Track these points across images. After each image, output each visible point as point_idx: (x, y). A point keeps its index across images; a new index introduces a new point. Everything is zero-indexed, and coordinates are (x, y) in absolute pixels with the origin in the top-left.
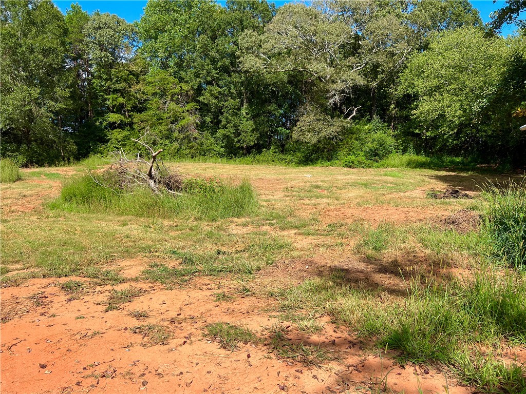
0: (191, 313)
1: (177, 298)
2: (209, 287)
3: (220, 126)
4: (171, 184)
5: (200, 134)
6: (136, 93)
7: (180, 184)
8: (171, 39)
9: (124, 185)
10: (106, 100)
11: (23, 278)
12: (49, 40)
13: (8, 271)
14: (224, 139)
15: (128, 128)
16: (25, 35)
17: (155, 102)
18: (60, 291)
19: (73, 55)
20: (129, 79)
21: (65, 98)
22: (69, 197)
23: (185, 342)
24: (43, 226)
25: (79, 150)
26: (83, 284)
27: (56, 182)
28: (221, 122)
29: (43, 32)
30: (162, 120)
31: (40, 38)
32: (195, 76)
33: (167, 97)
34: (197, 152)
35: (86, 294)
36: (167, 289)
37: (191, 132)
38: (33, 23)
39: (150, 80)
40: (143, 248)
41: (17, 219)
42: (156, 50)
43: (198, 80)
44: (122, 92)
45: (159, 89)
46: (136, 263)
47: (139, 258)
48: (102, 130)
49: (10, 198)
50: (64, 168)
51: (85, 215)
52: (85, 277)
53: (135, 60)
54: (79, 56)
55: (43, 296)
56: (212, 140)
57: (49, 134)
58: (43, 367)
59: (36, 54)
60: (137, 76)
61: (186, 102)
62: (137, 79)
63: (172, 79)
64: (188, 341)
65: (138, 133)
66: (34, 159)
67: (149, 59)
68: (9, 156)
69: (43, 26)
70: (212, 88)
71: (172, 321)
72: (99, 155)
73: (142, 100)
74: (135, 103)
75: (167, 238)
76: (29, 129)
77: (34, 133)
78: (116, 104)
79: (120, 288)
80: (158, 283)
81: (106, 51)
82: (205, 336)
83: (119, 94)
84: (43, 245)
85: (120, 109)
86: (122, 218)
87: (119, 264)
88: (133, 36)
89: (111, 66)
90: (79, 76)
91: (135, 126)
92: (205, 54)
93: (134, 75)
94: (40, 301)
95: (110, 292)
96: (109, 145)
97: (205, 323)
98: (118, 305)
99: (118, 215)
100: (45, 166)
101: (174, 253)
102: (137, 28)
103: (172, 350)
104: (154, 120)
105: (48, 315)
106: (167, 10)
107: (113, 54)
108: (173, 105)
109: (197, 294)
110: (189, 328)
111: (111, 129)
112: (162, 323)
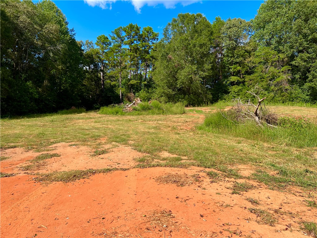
0: (289, 209)
1: (278, 196)
2: (301, 194)
3: (307, 81)
4: (270, 120)
5: (291, 87)
6: (248, 63)
7: (276, 120)
8: (274, 26)
9: (240, 119)
10: (230, 69)
11: (188, 165)
12: (203, 39)
13: (181, 160)
14: (309, 90)
15: (241, 84)
16: (192, 38)
17: (260, 68)
18: (207, 176)
19: (214, 45)
20: (245, 55)
21: (208, 70)
22: (208, 124)
23: (287, 229)
24: (196, 138)
25: (213, 98)
26: (218, 175)
27: (201, 115)
28: (308, 77)
29: (201, 35)
30: (264, 78)
31: (199, 39)
32: (290, 48)
33: (268, 64)
34: (287, 99)
35: (220, 181)
36: (270, 189)
37: (284, 86)
38: (196, 31)
39: (258, 54)
40: (251, 159)
41: (184, 133)
42: (264, 35)
43: (292, 50)
44: (240, 64)
45: (263, 59)
46: (247, 168)
47: (249, 165)
48: (227, 86)
49: (180, 122)
50: (205, 108)
51: (216, 135)
52: (218, 170)
53: (249, 43)
54: (218, 46)
55: (198, 176)
56: (300, 91)
57: (199, 89)
58: (202, 216)
59: (197, 47)
60: (249, 52)
61: (282, 66)
62: (249, 54)
63: (273, 52)
64: (289, 228)
65: (247, 87)
66: (191, 103)
67: (258, 41)
68: (180, 101)
69: (201, 32)
70: (302, 54)
71: (276, 211)
72: (224, 100)
73: (251, 67)
74: (247, 69)
75: (267, 155)
76: (190, 87)
77: (192, 89)
78: (235, 71)
79: (240, 181)
80: (263, 184)
81: (232, 41)
82: (302, 229)
83: (238, 65)
84: (196, 148)
85: (238, 73)
86: (238, 139)
87: (237, 167)
88: (249, 29)
89: (234, 49)
90: (216, 56)
91: (246, 83)
92: (299, 32)
93: (248, 52)
94: (197, 179)
95: (233, 183)
96: (229, 95)
97: (301, 220)
98: (239, 192)
99: (235, 136)
100: (196, 107)
101: (273, 165)
102: (252, 24)
103: (277, 231)
104: (258, 79)
105: (202, 188)
106: (273, 8)
107: (236, 41)
108: (272, 69)
109: (292, 198)
110: (289, 220)
111: (231, 86)
112: (268, 211)
